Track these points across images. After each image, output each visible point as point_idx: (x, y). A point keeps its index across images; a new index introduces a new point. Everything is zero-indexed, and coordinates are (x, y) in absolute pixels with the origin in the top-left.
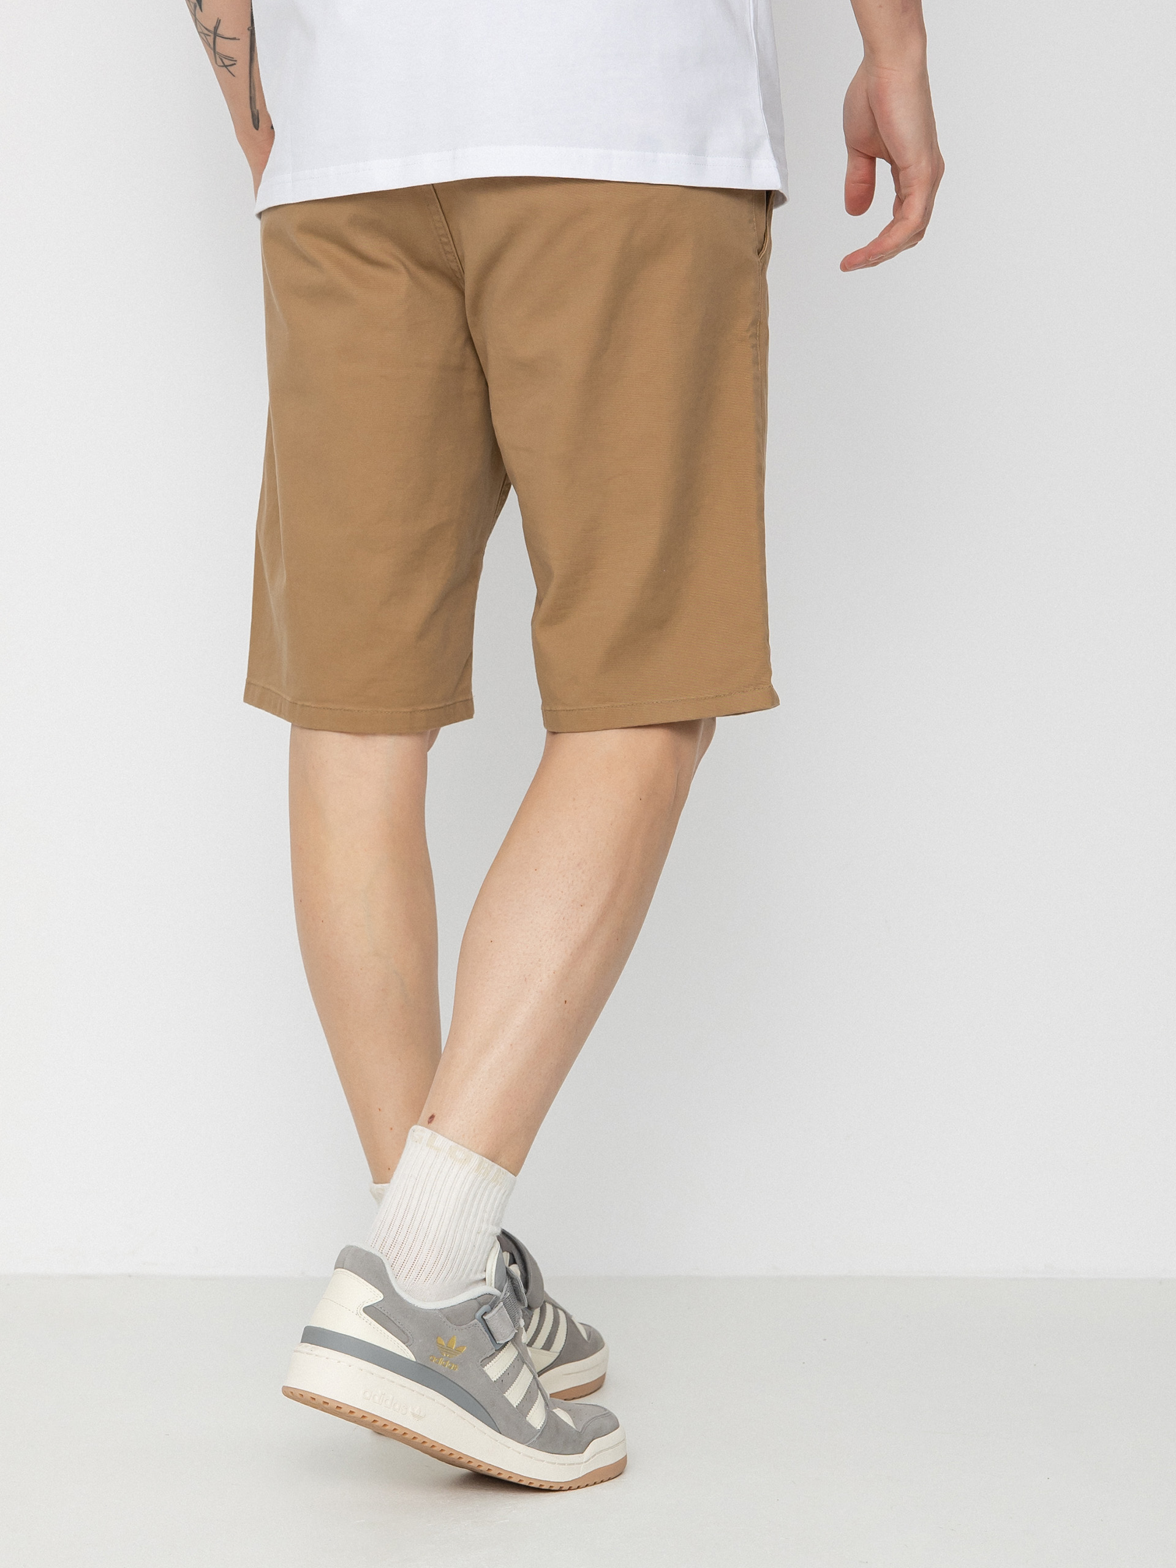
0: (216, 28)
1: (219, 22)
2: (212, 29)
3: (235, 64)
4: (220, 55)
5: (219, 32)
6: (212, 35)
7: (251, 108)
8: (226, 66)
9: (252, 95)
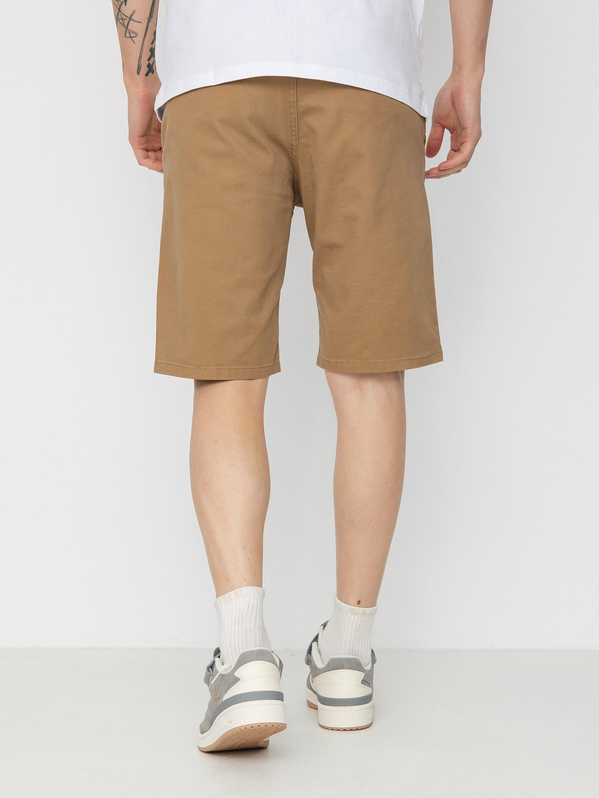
0: (132, 15)
1: (134, 12)
2: (129, 16)
3: (137, 36)
4: (129, 30)
5: (133, 18)
6: (128, 19)
7: (139, 62)
8: (131, 37)
9: (141, 55)
